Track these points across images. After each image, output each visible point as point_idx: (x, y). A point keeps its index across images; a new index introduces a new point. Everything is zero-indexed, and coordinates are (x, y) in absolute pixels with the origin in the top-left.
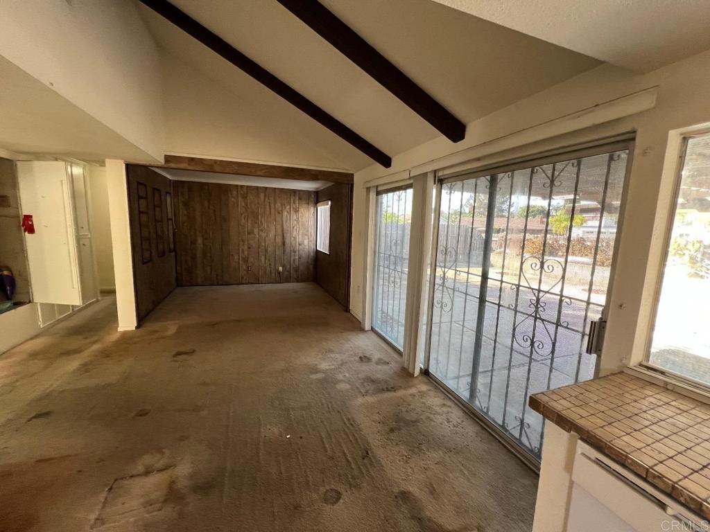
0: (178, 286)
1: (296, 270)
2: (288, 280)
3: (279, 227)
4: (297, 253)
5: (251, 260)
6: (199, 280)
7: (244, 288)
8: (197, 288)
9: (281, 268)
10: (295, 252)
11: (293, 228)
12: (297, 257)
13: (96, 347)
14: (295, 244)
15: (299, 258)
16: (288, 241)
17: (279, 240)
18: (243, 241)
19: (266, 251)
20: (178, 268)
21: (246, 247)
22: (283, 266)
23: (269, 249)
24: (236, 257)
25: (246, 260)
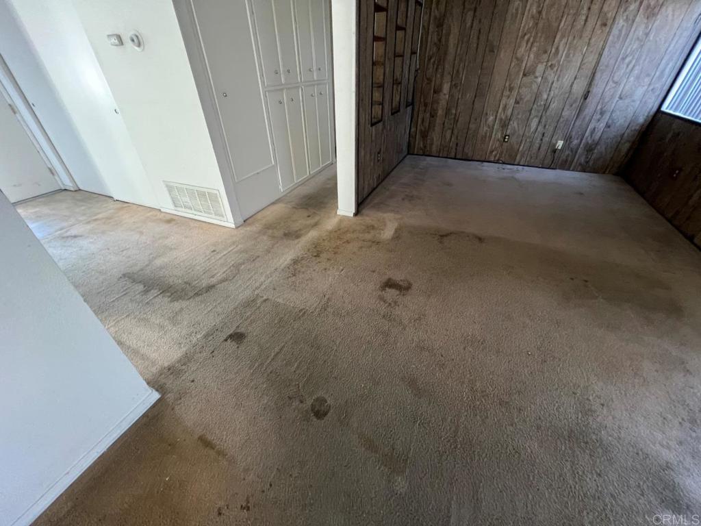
0: (408, 154)
1: (590, 149)
2: (565, 165)
3: (591, 59)
4: (607, 116)
5: (514, 124)
6: (434, 148)
7: (491, 170)
8: (428, 159)
9: (560, 144)
10: (602, 113)
11: (623, 59)
12: (602, 125)
13: (313, 234)
14: (612, 97)
15: (608, 126)
16: (597, 90)
17: (579, 88)
18: (511, 89)
19: (546, 108)
20: (413, 130)
21: (512, 101)
22: (568, 139)
23: (553, 106)
24: (491, 118)
25: (504, 125)
